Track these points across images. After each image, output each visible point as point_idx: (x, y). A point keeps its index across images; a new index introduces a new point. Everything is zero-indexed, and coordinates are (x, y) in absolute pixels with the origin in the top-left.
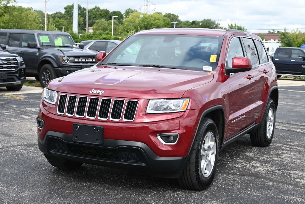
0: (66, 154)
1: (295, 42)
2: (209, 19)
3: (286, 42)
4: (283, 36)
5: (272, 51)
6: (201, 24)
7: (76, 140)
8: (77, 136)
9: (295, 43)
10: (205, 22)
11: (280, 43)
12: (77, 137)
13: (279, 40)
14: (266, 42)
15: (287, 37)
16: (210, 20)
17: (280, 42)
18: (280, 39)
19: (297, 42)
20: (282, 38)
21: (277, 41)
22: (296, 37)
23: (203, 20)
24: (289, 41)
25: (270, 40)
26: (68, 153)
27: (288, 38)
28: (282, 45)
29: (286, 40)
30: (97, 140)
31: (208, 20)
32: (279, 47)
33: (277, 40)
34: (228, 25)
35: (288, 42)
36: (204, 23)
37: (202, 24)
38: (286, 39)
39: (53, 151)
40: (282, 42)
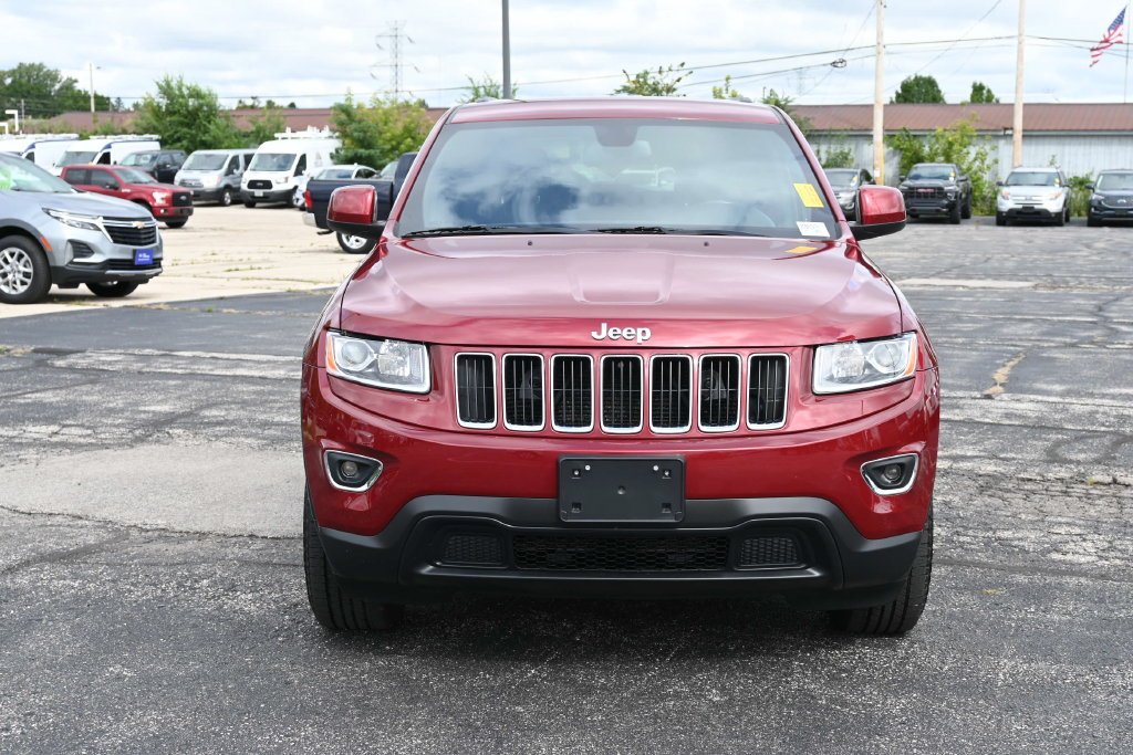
0: (500, 572)
1: (381, 133)
2: (37, 63)
3: (356, 134)
4: (343, 117)
5: (316, 163)
6: (8, 81)
7: (576, 516)
8: (577, 501)
9: (384, 136)
10: (24, 74)
11: (337, 137)
12: (577, 505)
13: (332, 130)
14: (294, 135)
15: (357, 118)
16: (40, 67)
17: (337, 134)
18: (335, 126)
19: (389, 134)
20: (341, 124)
21: (327, 132)
22: (384, 118)
23: (15, 66)
24: (365, 132)
25: (305, 129)
26: (512, 569)
27: (360, 122)
28: (344, 144)
29: (356, 130)
30: (667, 506)
31: (32, 66)
32: (337, 151)
33: (327, 128)
34: (157, 83)
35: (362, 134)
36: (21, 76)
37: (13, 82)
38: (354, 126)
39: (431, 567)
40: (344, 135)
